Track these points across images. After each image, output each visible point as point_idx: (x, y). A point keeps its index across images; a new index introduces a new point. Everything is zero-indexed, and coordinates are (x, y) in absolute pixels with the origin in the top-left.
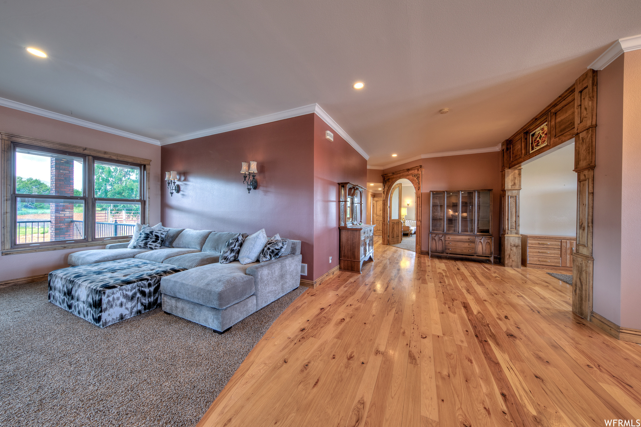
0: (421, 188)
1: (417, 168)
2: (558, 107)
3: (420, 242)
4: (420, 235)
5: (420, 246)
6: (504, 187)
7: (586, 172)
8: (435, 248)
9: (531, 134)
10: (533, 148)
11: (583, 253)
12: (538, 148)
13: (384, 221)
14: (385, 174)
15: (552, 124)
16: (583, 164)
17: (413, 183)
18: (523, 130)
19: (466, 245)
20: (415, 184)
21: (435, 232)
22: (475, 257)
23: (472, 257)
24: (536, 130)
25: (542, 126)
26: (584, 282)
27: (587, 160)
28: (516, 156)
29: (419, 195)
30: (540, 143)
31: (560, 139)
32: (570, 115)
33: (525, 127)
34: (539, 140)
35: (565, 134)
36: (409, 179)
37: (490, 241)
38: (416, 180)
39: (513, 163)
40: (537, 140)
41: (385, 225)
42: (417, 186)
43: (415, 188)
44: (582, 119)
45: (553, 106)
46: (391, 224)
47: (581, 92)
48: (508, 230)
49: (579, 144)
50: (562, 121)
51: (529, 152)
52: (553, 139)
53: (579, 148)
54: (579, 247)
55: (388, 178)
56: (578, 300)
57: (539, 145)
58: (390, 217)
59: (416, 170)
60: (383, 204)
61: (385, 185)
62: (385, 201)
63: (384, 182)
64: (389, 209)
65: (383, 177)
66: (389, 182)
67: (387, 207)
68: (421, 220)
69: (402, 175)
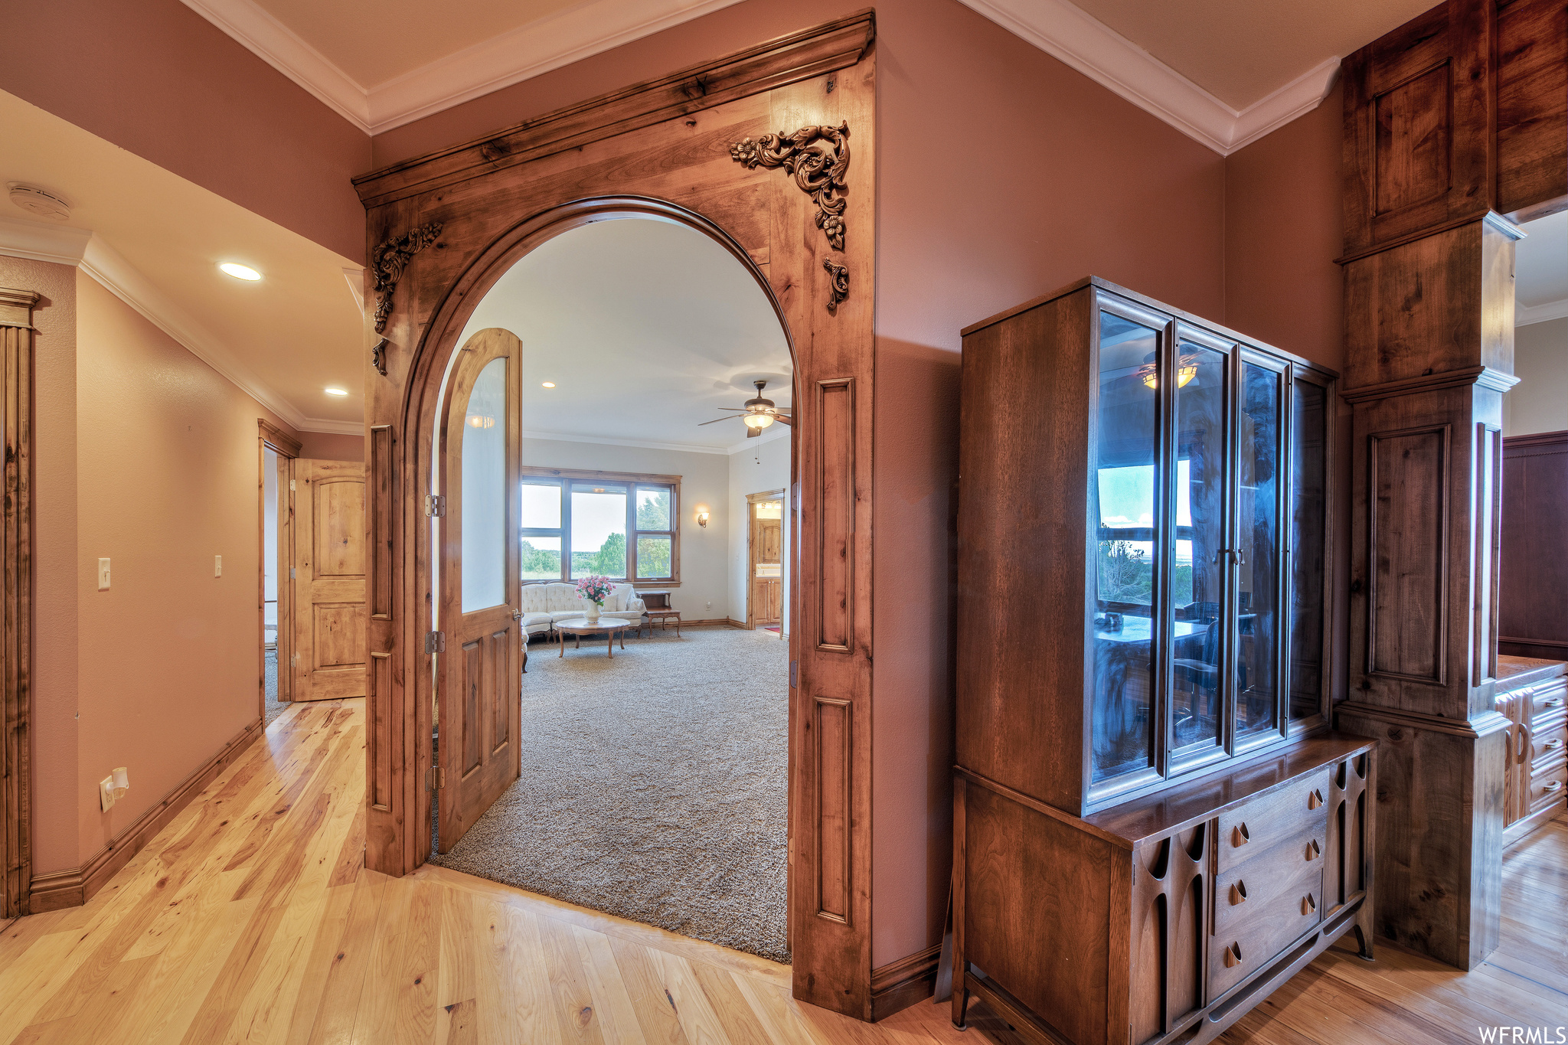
13: (389, 644)
14: (402, 168)
20: (787, 247)
38: (804, 198)
41: (399, 680)
42: (810, 269)
46: (456, 659)
55: (432, 205)
58: (449, 603)
60: (380, 470)
61: (394, 285)
62: (394, 441)
63: (385, 251)
64: (435, 520)
65: (367, 204)
66: (440, 246)
67: (420, 506)
68: (867, 640)
69: (611, 164)
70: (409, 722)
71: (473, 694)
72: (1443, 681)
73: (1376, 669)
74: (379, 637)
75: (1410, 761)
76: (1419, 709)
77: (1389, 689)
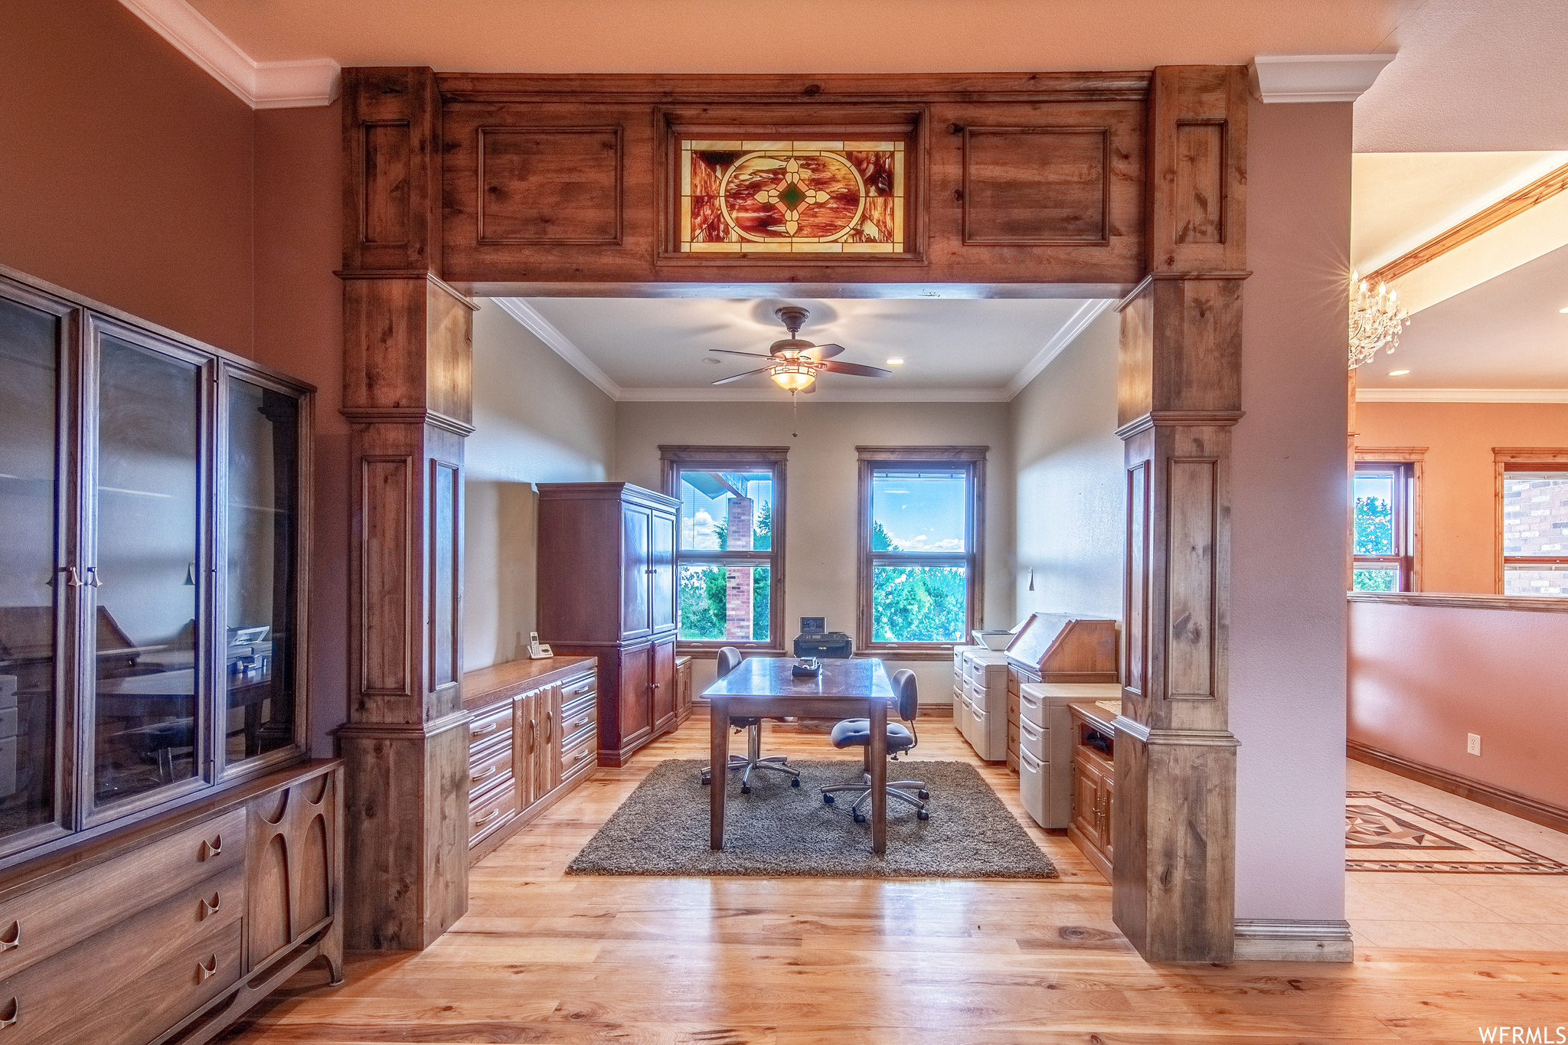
2: (986, 114)
7: (1205, 432)
10: (714, 228)
11: (1198, 726)
12: (761, 245)
15: (937, 169)
19: (181, 930)
24: (748, 145)
25: (806, 147)
30: (790, 226)
31: (1001, 261)
32: (1067, 182)
34: (781, 206)
35: (1035, 250)
40: (760, 198)
44: (1180, 229)
47: (1180, 125)
49: (1182, 319)
51: (675, 242)
52: (950, 244)
53: (1181, 334)
57: (778, 234)
72: (408, 692)
73: (369, 687)
75: (388, 770)
76: (395, 721)
77: (377, 705)
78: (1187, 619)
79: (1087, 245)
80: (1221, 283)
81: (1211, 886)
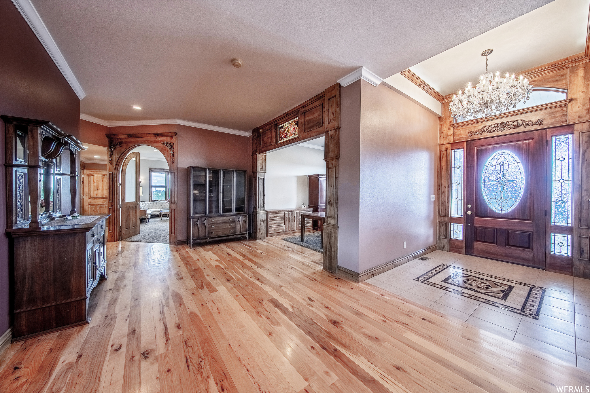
0: (176, 162)
1: (170, 134)
2: (306, 108)
3: (176, 230)
4: (176, 221)
5: (176, 235)
6: (255, 170)
7: (333, 162)
8: (197, 234)
9: (280, 126)
10: (281, 138)
11: (331, 223)
12: (286, 139)
13: (112, 206)
14: (114, 135)
15: (301, 121)
16: (332, 155)
17: (164, 154)
18: (274, 122)
19: (227, 226)
20: (168, 156)
21: (197, 215)
22: (235, 236)
23: (233, 237)
24: (284, 124)
25: (290, 122)
26: (333, 245)
27: (335, 153)
28: (266, 143)
29: (174, 170)
30: (288, 135)
31: (308, 134)
32: (317, 116)
33: (277, 119)
34: (287, 133)
35: (313, 131)
36: (157, 147)
37: (246, 219)
38: (169, 150)
39: (263, 149)
40: (285, 132)
41: (113, 211)
42: (170, 159)
43: (167, 160)
44: (329, 121)
45: (303, 106)
46: (124, 209)
47: (329, 99)
48: (259, 207)
49: (329, 139)
50: (310, 120)
51: (278, 142)
52: (302, 133)
53: (328, 142)
54: (328, 219)
55: (119, 140)
56: (328, 259)
57: (287, 137)
58: (123, 199)
59: (169, 138)
60: (110, 179)
61: (113, 151)
62: (113, 175)
63: (111, 146)
64: (120, 187)
65: (108, 138)
66: (121, 147)
67: (117, 185)
68: (176, 202)
69: (146, 141)
70: (115, 218)
71: (128, 216)
74: (110, 205)
78: (330, 201)
79: (319, 127)
80: (334, 130)
81: (333, 256)
